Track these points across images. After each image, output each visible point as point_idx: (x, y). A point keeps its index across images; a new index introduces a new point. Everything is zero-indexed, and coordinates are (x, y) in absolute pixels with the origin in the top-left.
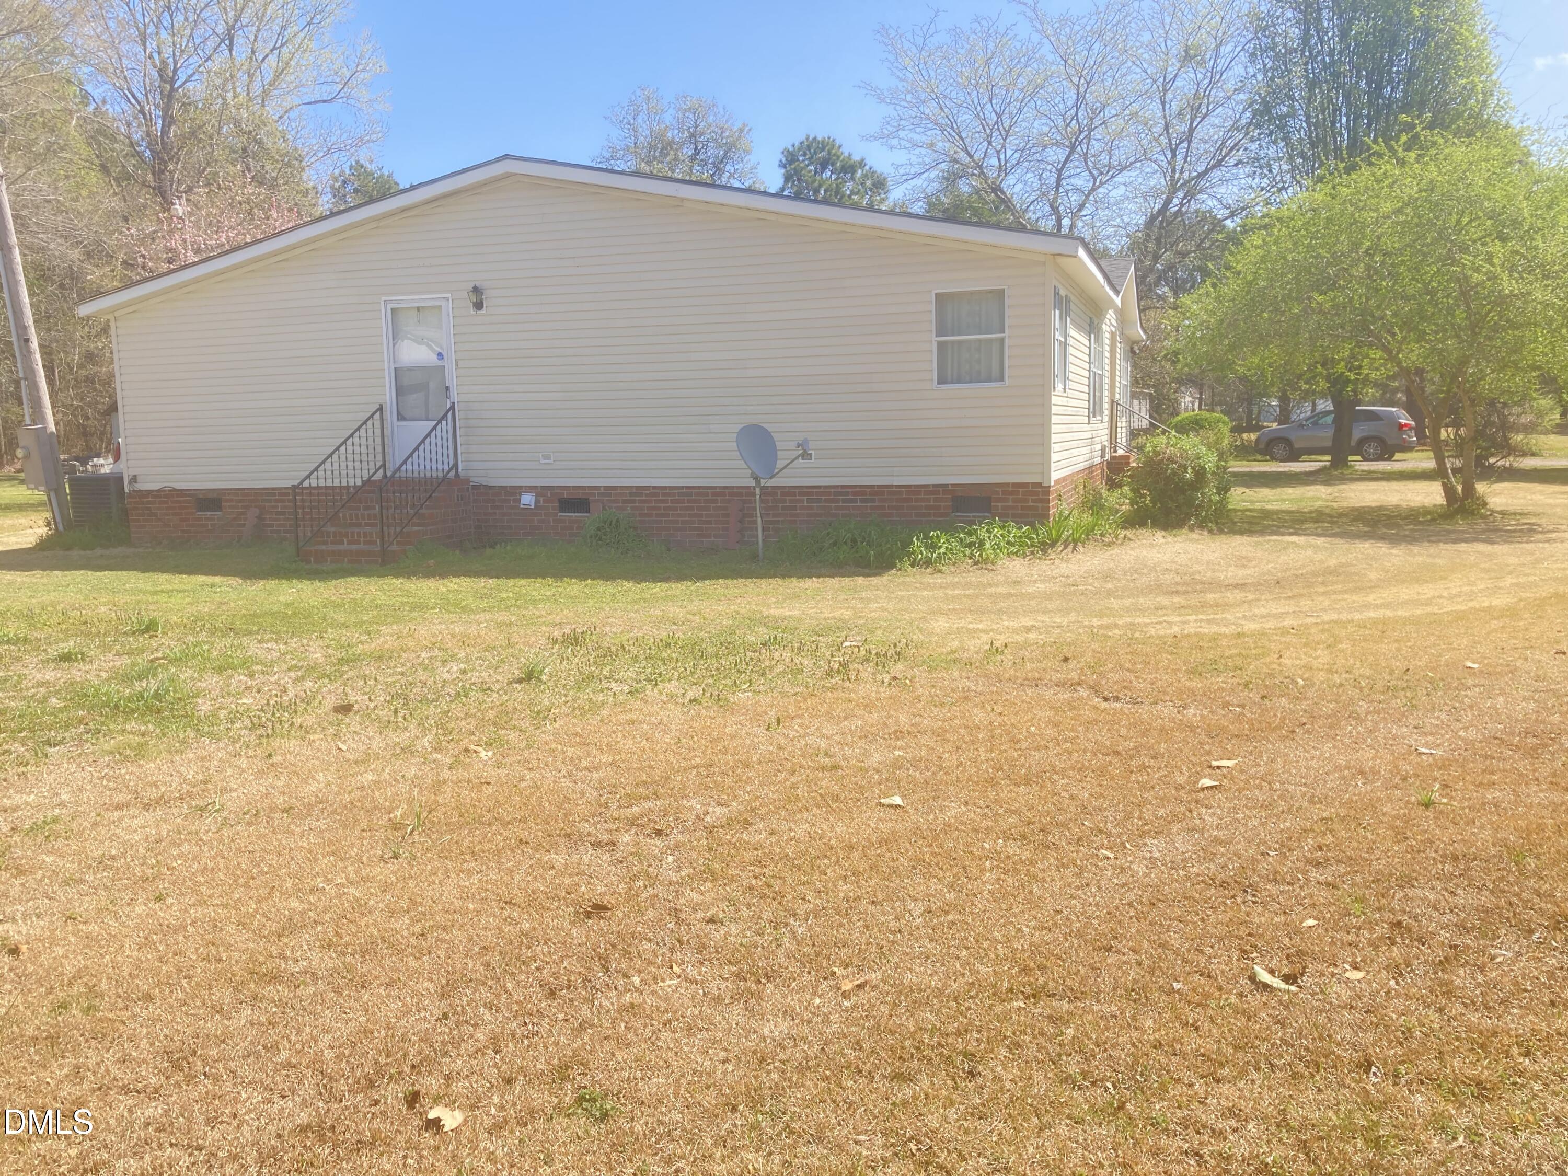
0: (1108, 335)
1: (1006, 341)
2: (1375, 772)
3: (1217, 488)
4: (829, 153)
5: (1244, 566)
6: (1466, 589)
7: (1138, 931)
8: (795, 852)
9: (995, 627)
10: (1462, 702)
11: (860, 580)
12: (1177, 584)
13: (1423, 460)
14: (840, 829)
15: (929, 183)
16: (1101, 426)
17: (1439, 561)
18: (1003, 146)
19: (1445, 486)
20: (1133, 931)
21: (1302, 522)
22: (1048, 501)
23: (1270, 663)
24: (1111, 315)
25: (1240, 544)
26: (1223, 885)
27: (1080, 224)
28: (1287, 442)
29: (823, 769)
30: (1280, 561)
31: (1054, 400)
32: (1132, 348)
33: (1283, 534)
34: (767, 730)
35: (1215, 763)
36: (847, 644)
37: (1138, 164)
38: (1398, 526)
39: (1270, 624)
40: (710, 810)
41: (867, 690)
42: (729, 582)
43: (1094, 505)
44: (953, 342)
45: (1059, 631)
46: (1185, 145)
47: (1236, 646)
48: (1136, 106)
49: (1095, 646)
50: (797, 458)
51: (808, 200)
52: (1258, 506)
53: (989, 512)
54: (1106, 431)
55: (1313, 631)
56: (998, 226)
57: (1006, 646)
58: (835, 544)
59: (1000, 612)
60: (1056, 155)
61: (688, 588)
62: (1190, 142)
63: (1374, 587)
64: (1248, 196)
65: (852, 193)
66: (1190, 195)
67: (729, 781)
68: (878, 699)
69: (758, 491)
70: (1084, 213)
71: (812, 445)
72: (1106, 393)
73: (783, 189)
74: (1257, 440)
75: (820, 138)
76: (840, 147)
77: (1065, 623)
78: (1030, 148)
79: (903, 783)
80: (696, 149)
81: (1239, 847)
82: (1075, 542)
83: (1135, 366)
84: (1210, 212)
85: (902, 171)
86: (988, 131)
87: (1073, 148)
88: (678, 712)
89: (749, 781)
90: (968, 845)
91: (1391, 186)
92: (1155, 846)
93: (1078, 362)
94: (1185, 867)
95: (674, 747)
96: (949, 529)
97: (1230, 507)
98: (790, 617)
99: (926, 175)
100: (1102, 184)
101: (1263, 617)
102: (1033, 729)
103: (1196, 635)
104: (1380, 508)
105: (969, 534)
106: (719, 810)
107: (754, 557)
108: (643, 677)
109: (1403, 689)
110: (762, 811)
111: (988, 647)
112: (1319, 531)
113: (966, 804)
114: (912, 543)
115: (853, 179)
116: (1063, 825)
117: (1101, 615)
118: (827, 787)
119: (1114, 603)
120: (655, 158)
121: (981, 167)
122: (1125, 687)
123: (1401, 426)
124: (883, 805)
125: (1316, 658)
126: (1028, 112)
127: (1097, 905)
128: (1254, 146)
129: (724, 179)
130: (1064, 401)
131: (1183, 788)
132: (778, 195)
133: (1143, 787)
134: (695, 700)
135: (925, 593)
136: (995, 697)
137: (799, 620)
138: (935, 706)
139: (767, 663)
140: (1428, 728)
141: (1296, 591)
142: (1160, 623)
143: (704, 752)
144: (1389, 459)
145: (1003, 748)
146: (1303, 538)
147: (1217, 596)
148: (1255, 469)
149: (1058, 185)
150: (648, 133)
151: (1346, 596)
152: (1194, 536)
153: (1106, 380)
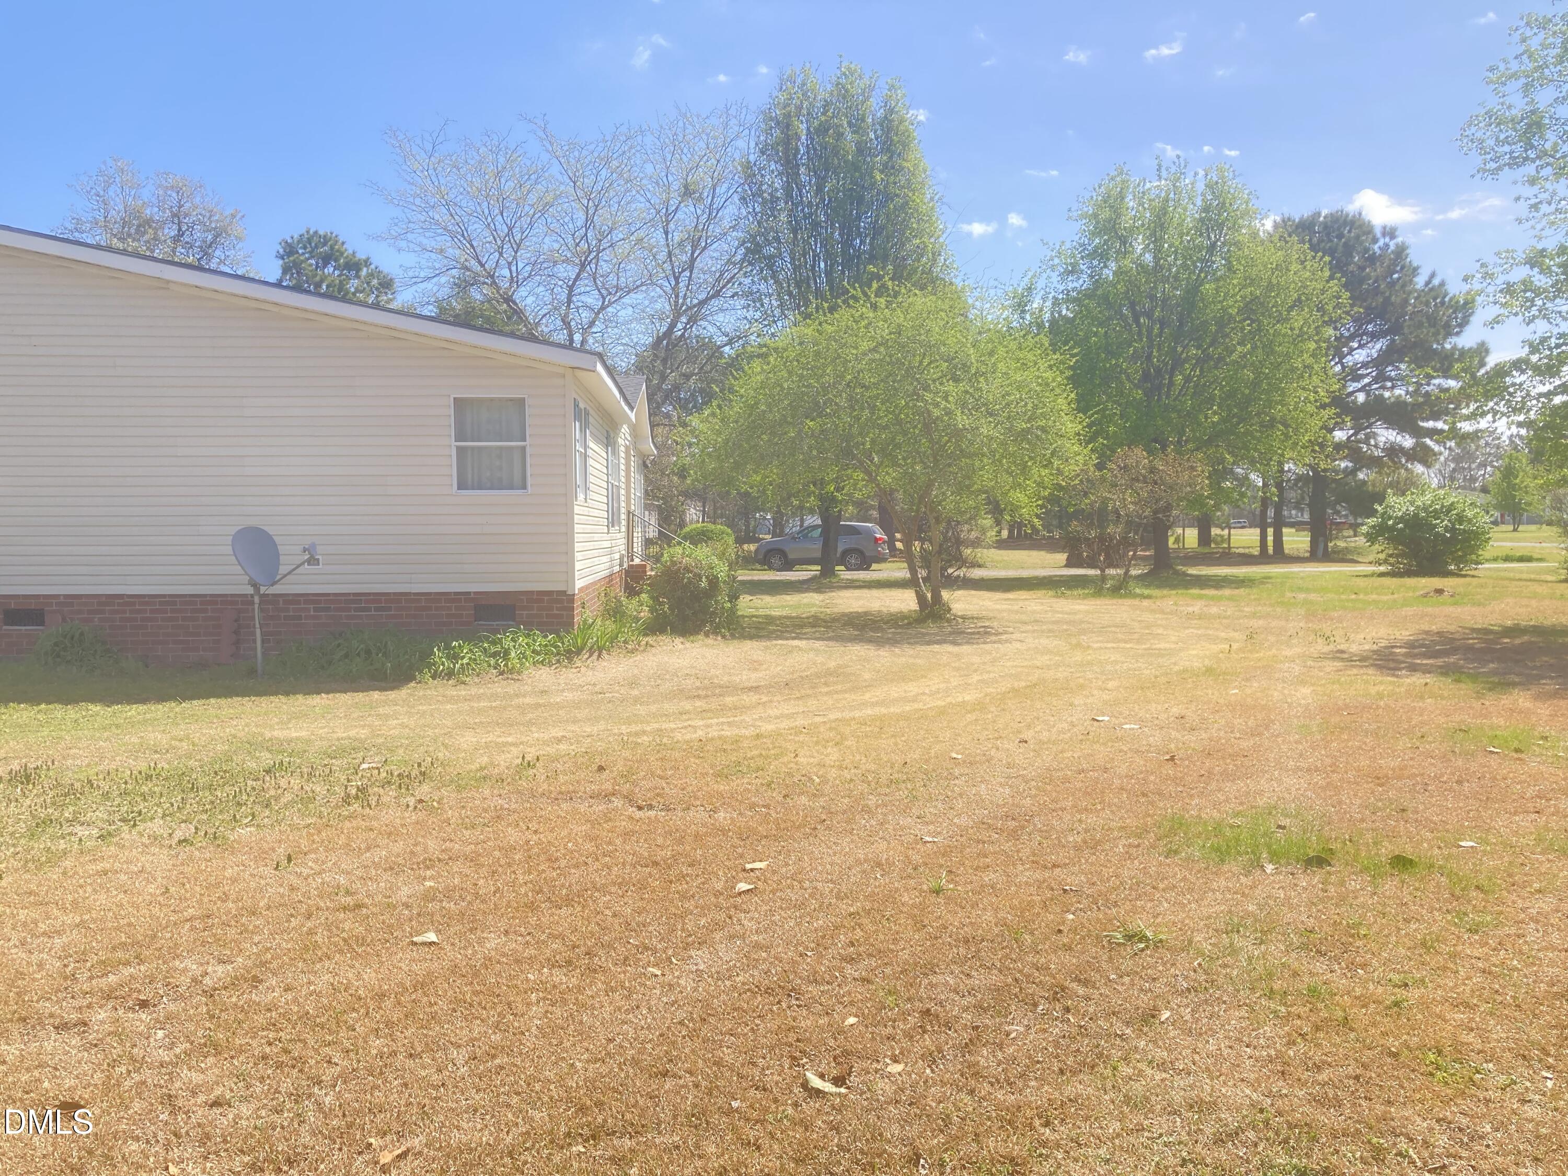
0: (622, 448)
1: (528, 450)
2: (890, 864)
3: (729, 596)
4: (332, 248)
5: (756, 669)
6: (942, 686)
7: (693, 1051)
8: (316, 1008)
9: (524, 739)
10: (953, 791)
11: (376, 695)
12: (698, 688)
13: (897, 570)
14: (369, 975)
15: (441, 287)
16: (619, 536)
17: (919, 661)
18: (515, 258)
19: (917, 593)
20: (687, 1051)
21: (801, 627)
22: (573, 609)
23: (789, 762)
24: (625, 429)
25: (752, 649)
26: (769, 991)
27: (591, 341)
28: (782, 553)
29: (345, 909)
30: (787, 664)
31: (577, 509)
32: (644, 462)
33: (787, 639)
34: (276, 869)
35: (748, 866)
36: (364, 766)
37: (644, 288)
38: (882, 630)
39: (785, 724)
40: (210, 969)
41: (390, 816)
42: (223, 702)
43: (615, 612)
44: (473, 448)
45: (589, 740)
46: (687, 273)
47: (756, 747)
48: (641, 234)
49: (627, 754)
50: (303, 563)
51: (307, 292)
52: (761, 612)
53: (514, 620)
54: (624, 541)
55: (822, 730)
56: (512, 335)
57: (538, 759)
58: (346, 656)
59: (531, 723)
60: (568, 271)
61: (171, 709)
62: (691, 272)
63: (869, 686)
64: (745, 325)
65: (357, 291)
66: (693, 320)
67: (232, 933)
68: (403, 825)
69: (257, 599)
70: (594, 330)
71: (320, 549)
72: (623, 504)
73: (281, 281)
74: (757, 551)
75: (321, 232)
76: (343, 243)
77: (595, 732)
78: (542, 263)
79: (437, 917)
80: (180, 230)
81: (780, 950)
82: (600, 650)
83: (646, 479)
84: (711, 338)
85: (411, 274)
86: (499, 242)
87: (583, 266)
88: (163, 856)
89: (257, 930)
90: (511, 978)
91: (866, 327)
92: (700, 958)
93: (595, 472)
94: (730, 977)
95: (161, 899)
96: (472, 637)
97: (740, 613)
98: (297, 738)
99: (435, 280)
100: (610, 304)
101: (777, 717)
102: (570, 845)
103: (720, 738)
104: (866, 613)
105: (494, 643)
106: (220, 969)
107: (252, 672)
108: (117, 817)
109: (904, 782)
110: (274, 965)
111: (519, 761)
112: (817, 635)
113: (506, 933)
114: (433, 653)
115: (358, 277)
116: (610, 946)
117: (628, 722)
118: (351, 930)
119: (641, 710)
120: (129, 235)
121: (492, 277)
122: (658, 795)
123: (876, 540)
124: (416, 944)
125: (827, 755)
126: (539, 228)
127: (649, 1028)
128: (747, 281)
129: (213, 266)
130: (585, 511)
131: (721, 894)
132: (278, 285)
133: (684, 897)
134: (185, 840)
135: (449, 707)
136: (530, 814)
137: (308, 742)
138: (466, 828)
139: (272, 792)
140: (929, 818)
141: (803, 692)
142: (686, 727)
143: (200, 902)
144: (867, 569)
145: (540, 868)
146: (804, 642)
147: (735, 698)
148: (756, 578)
149: (569, 301)
150: (121, 207)
151: (847, 696)
152: (710, 641)
153: (623, 492)
